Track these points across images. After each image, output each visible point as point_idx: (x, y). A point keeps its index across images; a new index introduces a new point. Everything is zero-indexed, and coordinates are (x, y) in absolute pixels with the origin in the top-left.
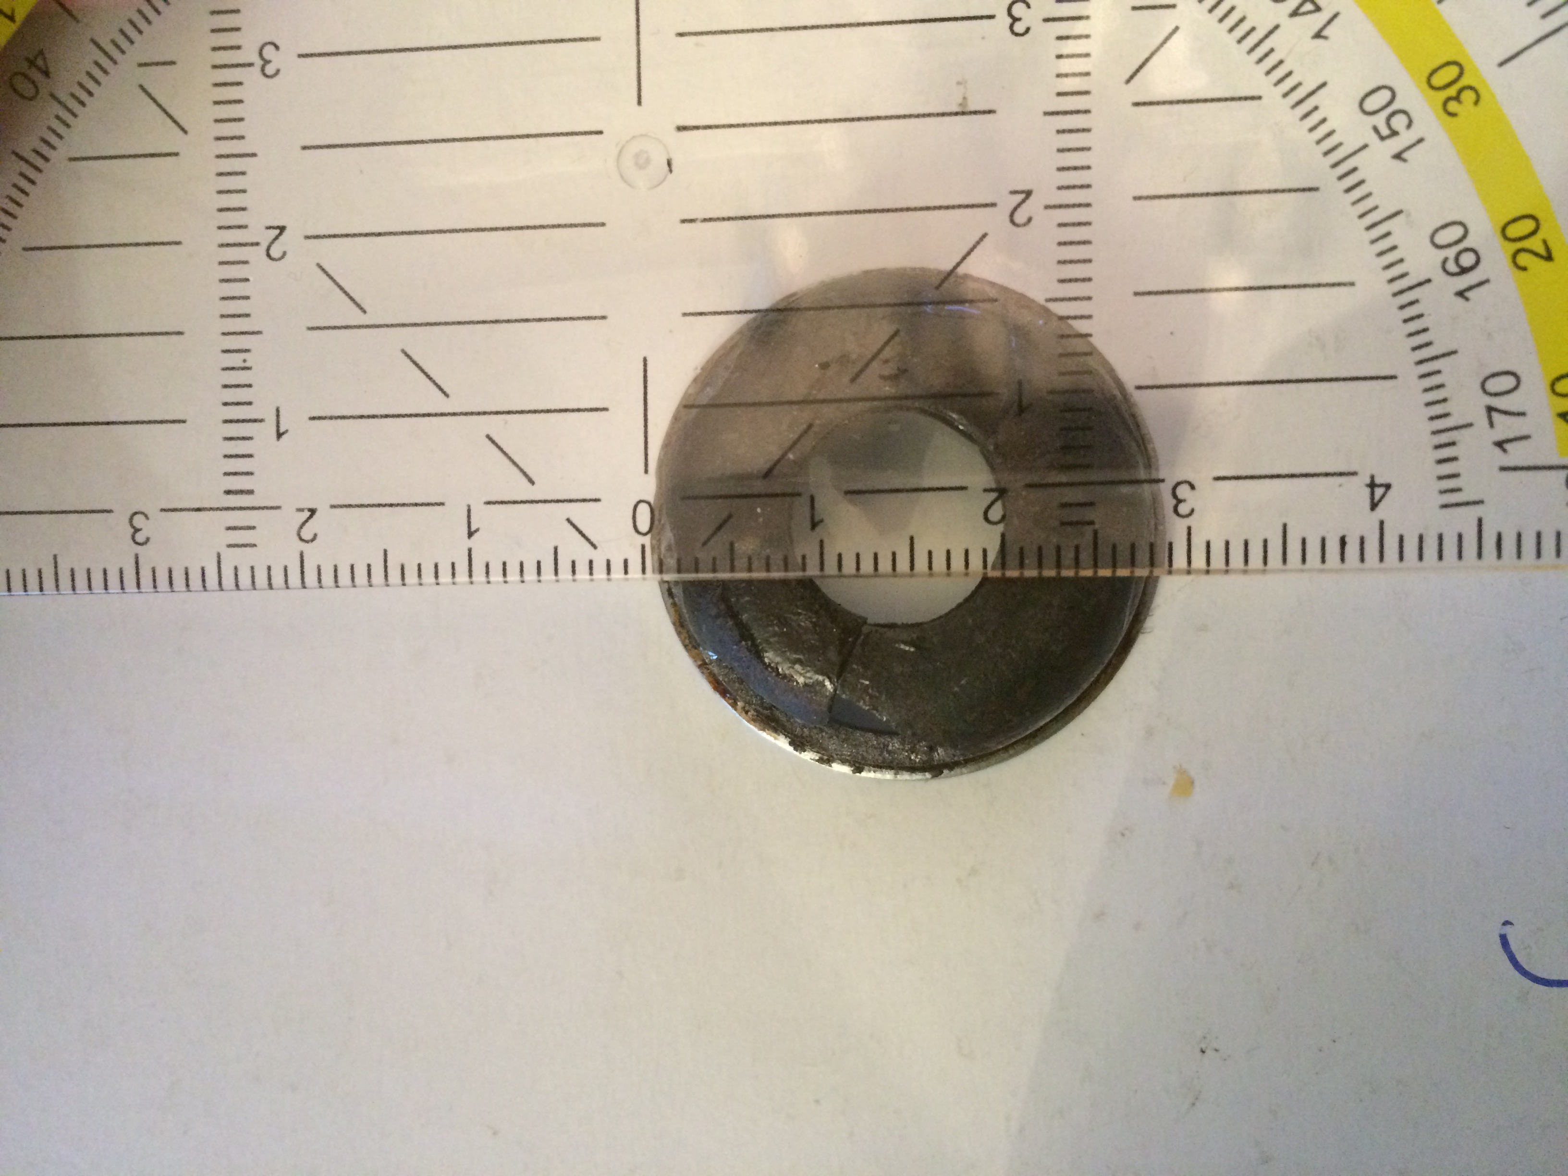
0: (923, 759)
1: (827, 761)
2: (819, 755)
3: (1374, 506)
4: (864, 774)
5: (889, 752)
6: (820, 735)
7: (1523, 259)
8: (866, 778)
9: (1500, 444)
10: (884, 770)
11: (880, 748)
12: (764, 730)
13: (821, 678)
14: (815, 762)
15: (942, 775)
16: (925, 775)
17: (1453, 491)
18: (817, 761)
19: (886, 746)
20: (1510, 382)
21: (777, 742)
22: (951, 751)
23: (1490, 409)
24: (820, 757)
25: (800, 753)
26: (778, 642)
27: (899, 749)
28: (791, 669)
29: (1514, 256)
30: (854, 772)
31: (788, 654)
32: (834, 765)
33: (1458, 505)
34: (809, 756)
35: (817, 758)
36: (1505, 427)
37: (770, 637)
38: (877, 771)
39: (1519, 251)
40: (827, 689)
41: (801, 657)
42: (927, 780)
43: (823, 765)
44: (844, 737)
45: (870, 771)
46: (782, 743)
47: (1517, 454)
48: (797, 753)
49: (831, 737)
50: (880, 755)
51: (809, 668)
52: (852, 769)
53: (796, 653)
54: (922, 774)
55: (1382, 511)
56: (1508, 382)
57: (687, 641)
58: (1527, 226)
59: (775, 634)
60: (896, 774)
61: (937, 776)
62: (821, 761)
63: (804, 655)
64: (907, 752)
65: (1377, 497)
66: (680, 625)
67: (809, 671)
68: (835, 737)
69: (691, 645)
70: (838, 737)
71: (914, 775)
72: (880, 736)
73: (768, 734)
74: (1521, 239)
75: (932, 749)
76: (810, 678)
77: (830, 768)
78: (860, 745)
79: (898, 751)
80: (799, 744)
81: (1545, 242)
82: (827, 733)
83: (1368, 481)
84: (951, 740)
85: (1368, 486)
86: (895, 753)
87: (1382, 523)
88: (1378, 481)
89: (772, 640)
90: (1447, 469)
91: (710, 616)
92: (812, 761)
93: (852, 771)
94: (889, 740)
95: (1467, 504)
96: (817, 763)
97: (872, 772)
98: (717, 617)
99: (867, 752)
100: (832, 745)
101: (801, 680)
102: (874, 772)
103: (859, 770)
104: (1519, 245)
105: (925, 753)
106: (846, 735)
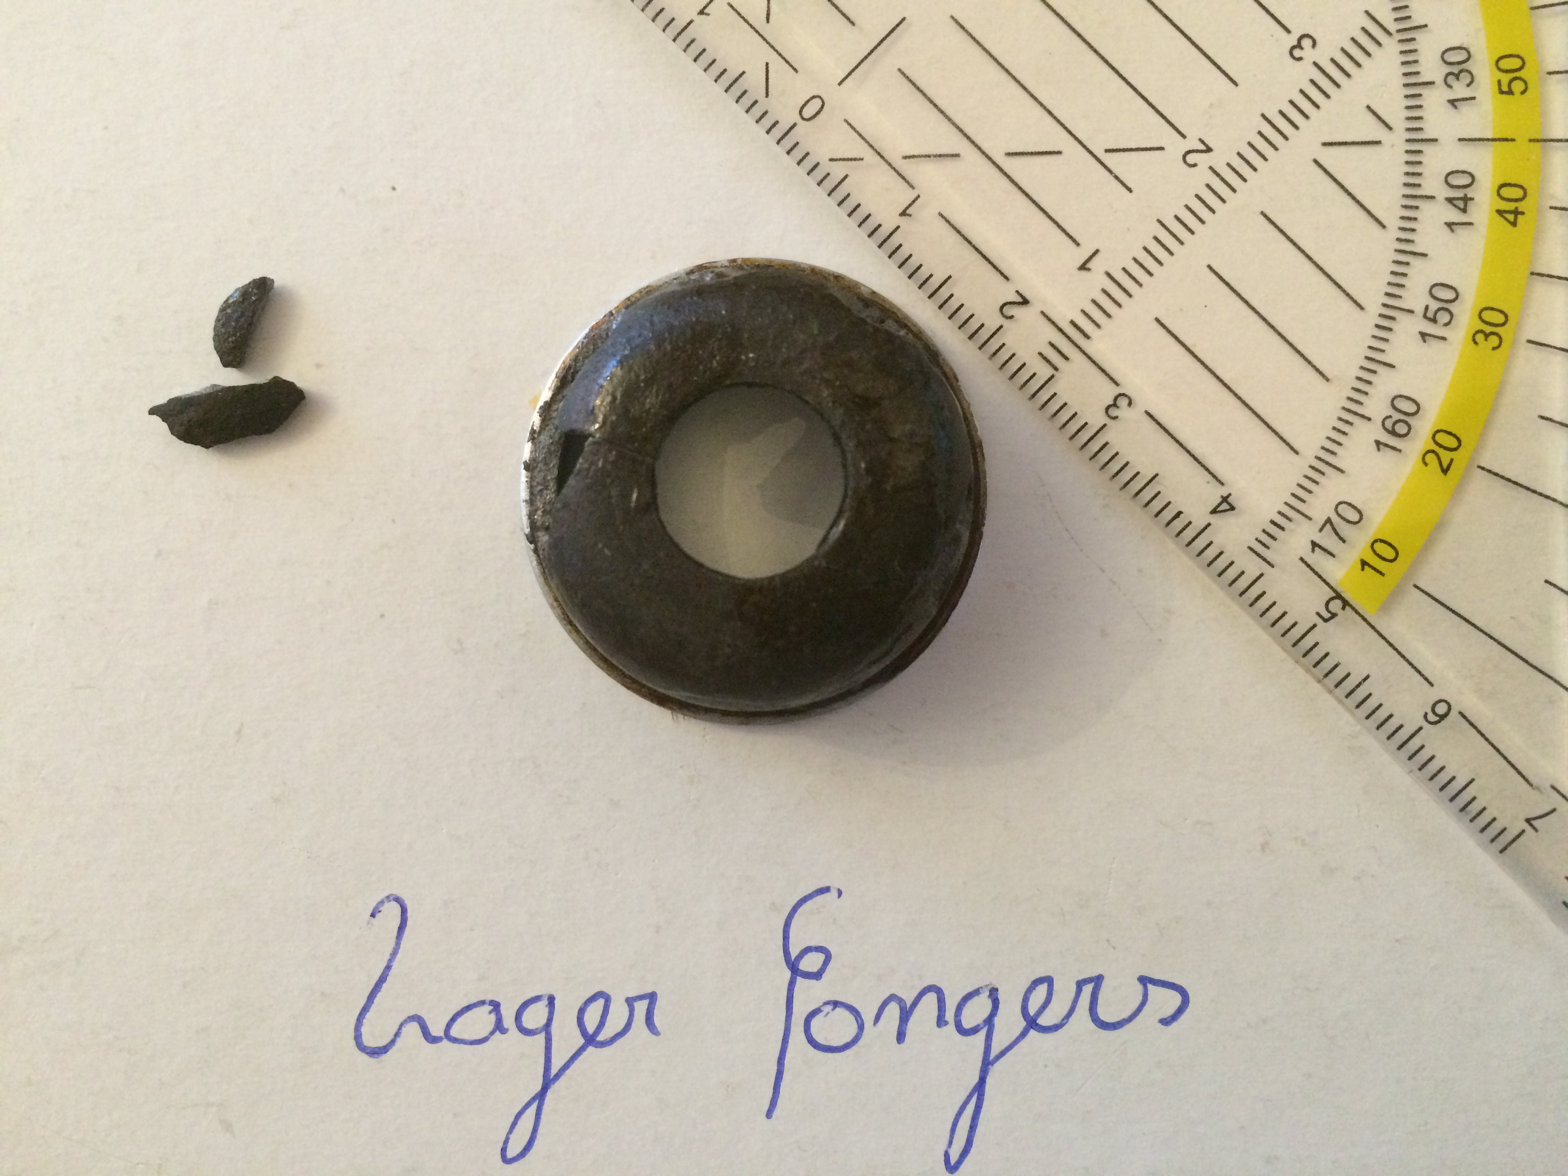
0: (538, 522)
1: (533, 437)
2: (537, 431)
3: (1214, 511)
4: (524, 472)
5: (541, 491)
6: (552, 428)
7: (1430, 458)
8: (520, 474)
9: (1314, 545)
10: (529, 490)
11: (545, 483)
12: (557, 377)
13: (600, 418)
14: (531, 426)
15: (529, 544)
16: (527, 528)
17: (1264, 545)
18: (532, 428)
19: (546, 488)
20: (1354, 517)
21: (547, 389)
22: (546, 546)
23: (1329, 521)
24: (535, 430)
25: (538, 412)
26: (630, 380)
27: (545, 499)
28: (606, 393)
29: (1428, 452)
30: (525, 463)
31: (621, 389)
32: (530, 443)
33: (1258, 555)
34: (536, 420)
35: (535, 428)
36: (1327, 540)
37: (635, 372)
38: (527, 484)
39: (1433, 451)
40: (591, 426)
41: (618, 402)
42: (522, 530)
43: (528, 435)
44: (553, 449)
45: (527, 477)
46: (546, 395)
47: (1318, 559)
48: (537, 409)
49: (551, 437)
50: (538, 483)
51: (608, 408)
52: (528, 461)
53: (622, 396)
54: (529, 525)
55: (1214, 519)
56: (1353, 516)
57: (633, 299)
58: (1451, 442)
59: (637, 376)
60: (526, 501)
61: (528, 539)
62: (533, 432)
63: (621, 403)
64: (543, 507)
65: (1220, 508)
66: (648, 291)
67: (605, 408)
68: (551, 441)
69: (630, 303)
70: (552, 443)
71: (527, 517)
72: (556, 481)
73: (553, 381)
74: (1440, 446)
75: (547, 529)
76: (600, 410)
77: (527, 441)
78: (546, 464)
79: (543, 498)
80: (546, 410)
81: (1452, 460)
82: (555, 433)
83: (1225, 495)
84: (555, 545)
85: (1222, 497)
86: (541, 496)
87: (1209, 525)
88: (1230, 500)
89: (632, 374)
90: (1273, 530)
91: (652, 316)
92: (532, 424)
93: (526, 461)
94: (553, 490)
95: (1265, 560)
96: (530, 428)
97: (526, 479)
98: (652, 323)
99: (540, 471)
100: (545, 439)
101: (598, 402)
102: (527, 481)
103: (528, 467)
104: (1437, 448)
105: (543, 523)
106: (554, 450)
